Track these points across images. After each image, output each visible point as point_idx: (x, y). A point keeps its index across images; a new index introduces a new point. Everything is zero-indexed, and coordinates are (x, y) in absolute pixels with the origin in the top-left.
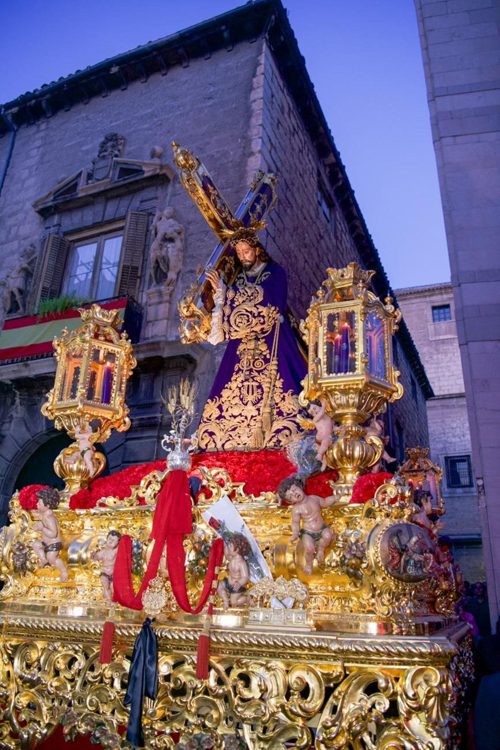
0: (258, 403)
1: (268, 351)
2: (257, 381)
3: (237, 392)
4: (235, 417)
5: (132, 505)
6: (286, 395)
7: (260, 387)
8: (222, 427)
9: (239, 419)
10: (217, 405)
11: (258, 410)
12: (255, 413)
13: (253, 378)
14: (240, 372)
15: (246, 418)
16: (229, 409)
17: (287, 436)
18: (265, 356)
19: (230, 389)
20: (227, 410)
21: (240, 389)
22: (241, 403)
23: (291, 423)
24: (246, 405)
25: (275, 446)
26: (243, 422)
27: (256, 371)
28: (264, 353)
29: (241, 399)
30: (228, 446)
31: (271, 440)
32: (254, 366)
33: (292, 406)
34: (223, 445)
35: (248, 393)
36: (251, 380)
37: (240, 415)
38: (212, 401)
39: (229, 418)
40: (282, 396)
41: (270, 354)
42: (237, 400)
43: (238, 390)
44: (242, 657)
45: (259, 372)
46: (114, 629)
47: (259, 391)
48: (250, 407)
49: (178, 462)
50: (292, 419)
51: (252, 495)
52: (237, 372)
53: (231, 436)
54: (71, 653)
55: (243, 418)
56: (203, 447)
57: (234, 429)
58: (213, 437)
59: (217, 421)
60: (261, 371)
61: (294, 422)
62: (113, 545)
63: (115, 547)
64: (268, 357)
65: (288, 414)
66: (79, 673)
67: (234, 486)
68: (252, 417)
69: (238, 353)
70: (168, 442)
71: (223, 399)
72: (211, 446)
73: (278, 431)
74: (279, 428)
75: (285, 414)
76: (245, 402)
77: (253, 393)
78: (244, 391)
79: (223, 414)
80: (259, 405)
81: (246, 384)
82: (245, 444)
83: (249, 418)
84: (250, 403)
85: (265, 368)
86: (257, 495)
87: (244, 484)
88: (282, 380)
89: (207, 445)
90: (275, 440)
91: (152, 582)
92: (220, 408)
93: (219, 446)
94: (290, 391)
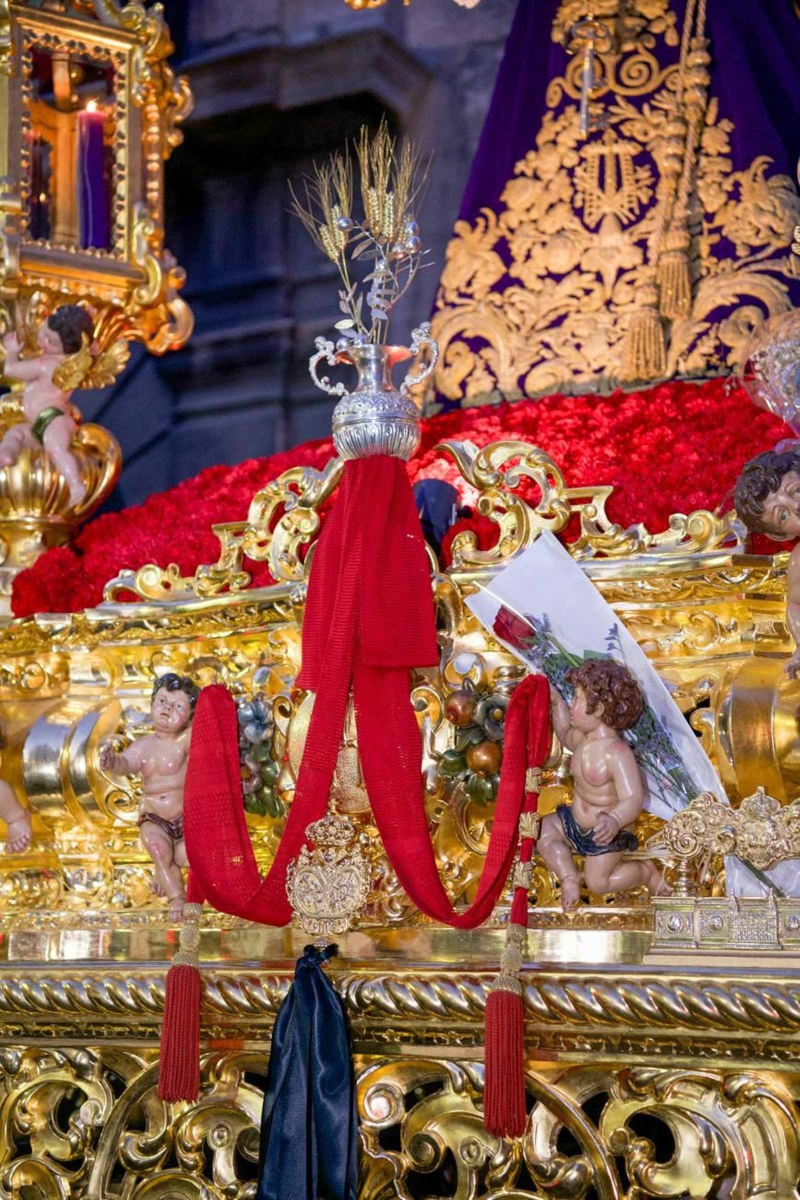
0: (640, 218)
1: (671, 19)
2: (632, 139)
3: (561, 188)
4: (558, 278)
5: (225, 589)
6: (743, 178)
7: (644, 159)
8: (513, 316)
9: (570, 285)
10: (492, 239)
11: (642, 244)
12: (633, 257)
13: (616, 127)
14: (570, 110)
15: (599, 278)
16: (537, 251)
17: (750, 327)
18: (660, 37)
19: (536, 177)
20: (528, 257)
21: (571, 172)
22: (576, 224)
23: (766, 280)
24: (596, 230)
25: (709, 366)
26: (588, 292)
27: (629, 100)
28: (657, 29)
29: (579, 213)
30: (538, 383)
31: (692, 347)
32: (619, 81)
33: (767, 220)
34: (521, 381)
35: (602, 184)
36: (610, 134)
37: (578, 268)
38: (474, 225)
39: (537, 285)
40: (728, 186)
41: (679, 27)
42: (563, 217)
43: (563, 178)
44: (640, 1059)
45: (637, 102)
46: (203, 989)
47: (644, 174)
48: (611, 237)
49: (374, 429)
50: (769, 266)
51: (641, 528)
52: (559, 111)
53: (547, 346)
54: (64, 1076)
55: (587, 280)
56: (452, 390)
57: (558, 322)
58: (486, 353)
59: (496, 298)
60: (648, 98)
61: (778, 276)
62: (175, 720)
63: (182, 729)
64: (671, 39)
65: (754, 250)
66: (95, 1136)
67: (572, 502)
68: (621, 272)
69: (558, 36)
70: (332, 361)
71: (511, 218)
72: (480, 385)
73: (719, 315)
74: (720, 301)
75: (741, 252)
76: (591, 221)
77: (619, 185)
78: (587, 180)
79: (514, 272)
80: (643, 226)
81: (592, 151)
82: (600, 370)
83: (610, 277)
84: (609, 224)
85: (663, 86)
86: (658, 526)
87: (608, 490)
88: (727, 125)
89: (463, 385)
90: (707, 346)
91: (316, 829)
92: (502, 249)
93: (508, 383)
94: (759, 164)
